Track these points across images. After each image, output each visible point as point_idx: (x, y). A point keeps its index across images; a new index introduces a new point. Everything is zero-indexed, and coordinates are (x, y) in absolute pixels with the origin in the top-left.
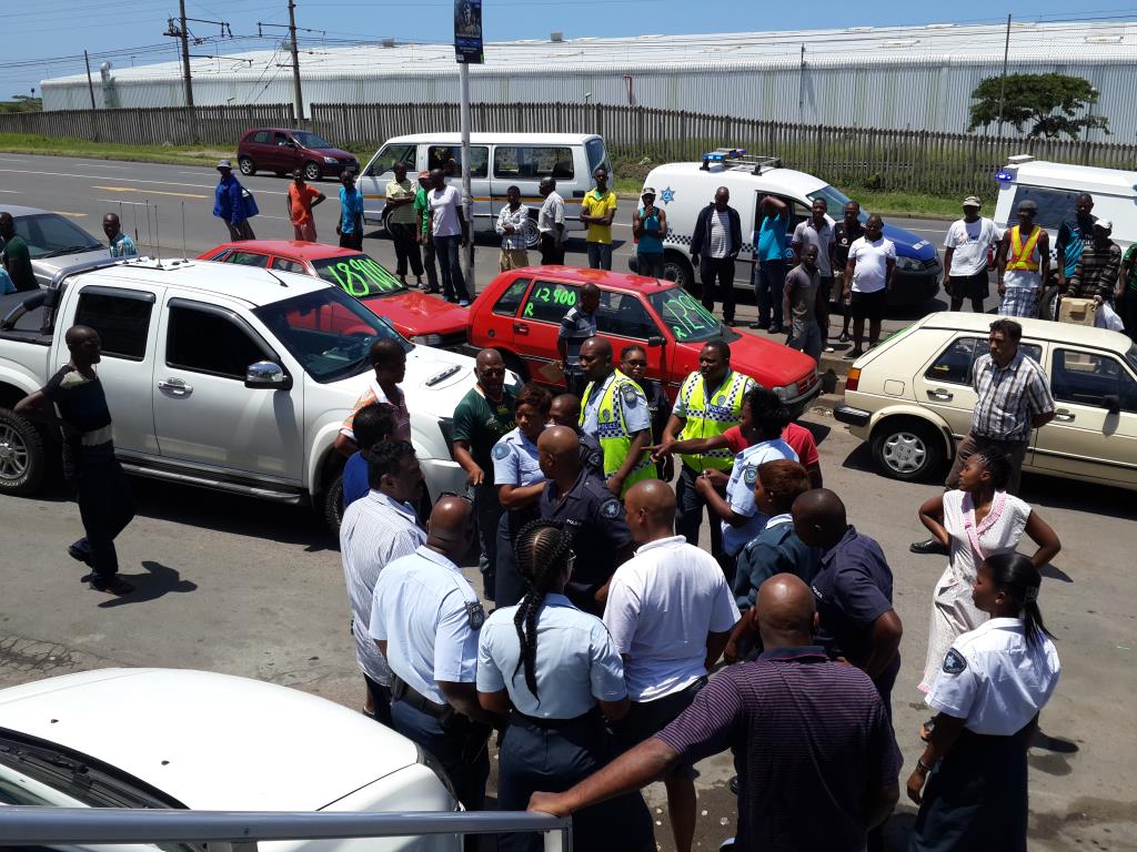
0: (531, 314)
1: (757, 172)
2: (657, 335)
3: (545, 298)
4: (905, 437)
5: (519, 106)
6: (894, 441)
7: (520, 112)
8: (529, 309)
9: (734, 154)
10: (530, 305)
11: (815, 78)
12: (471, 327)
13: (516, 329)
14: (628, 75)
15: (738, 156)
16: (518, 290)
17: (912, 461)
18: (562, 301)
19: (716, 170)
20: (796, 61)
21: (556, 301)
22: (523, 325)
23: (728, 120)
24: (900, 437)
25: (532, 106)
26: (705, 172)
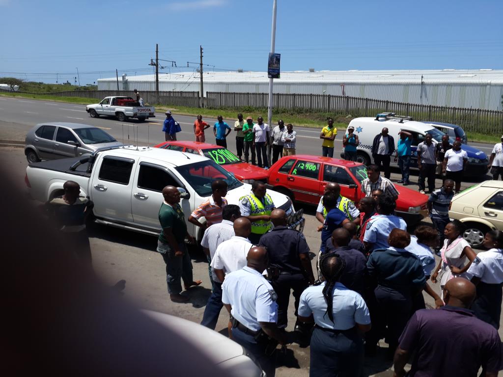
0: (296, 173)
1: (401, 122)
2: (353, 184)
3: (302, 168)
4: (474, 231)
5: (294, 95)
6: (468, 232)
7: (295, 97)
8: (295, 171)
9: (390, 115)
10: (295, 170)
11: (428, 88)
12: (268, 177)
13: (289, 179)
14: (343, 85)
15: (393, 115)
16: (290, 163)
17: (477, 241)
18: (310, 169)
19: (382, 121)
20: (419, 81)
21: (307, 169)
22: (292, 177)
23: (387, 102)
24: (471, 230)
25: (300, 95)
26: (377, 121)
